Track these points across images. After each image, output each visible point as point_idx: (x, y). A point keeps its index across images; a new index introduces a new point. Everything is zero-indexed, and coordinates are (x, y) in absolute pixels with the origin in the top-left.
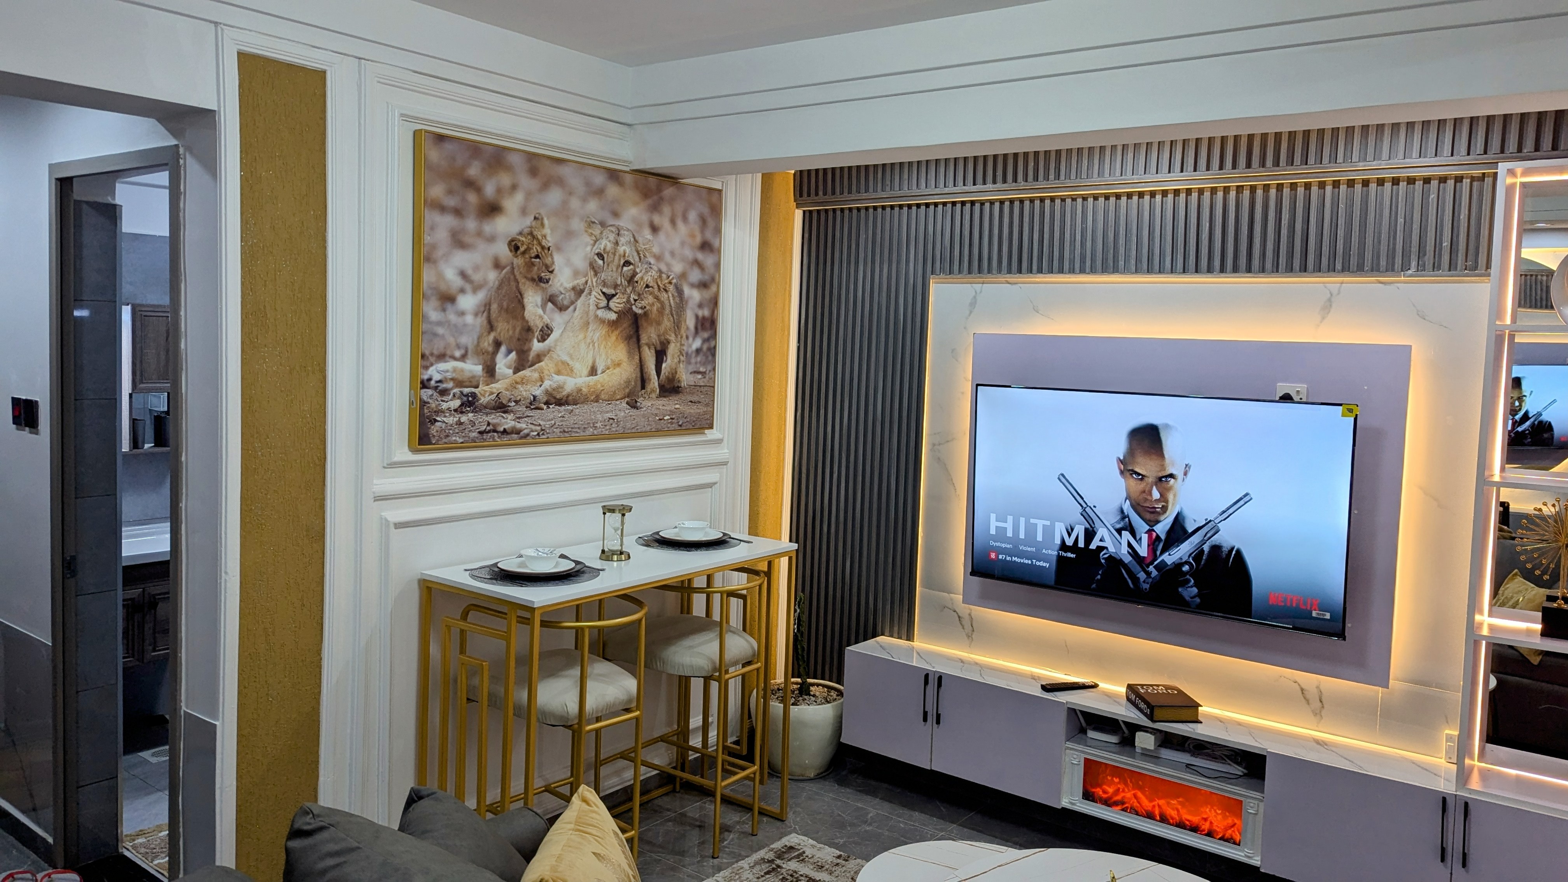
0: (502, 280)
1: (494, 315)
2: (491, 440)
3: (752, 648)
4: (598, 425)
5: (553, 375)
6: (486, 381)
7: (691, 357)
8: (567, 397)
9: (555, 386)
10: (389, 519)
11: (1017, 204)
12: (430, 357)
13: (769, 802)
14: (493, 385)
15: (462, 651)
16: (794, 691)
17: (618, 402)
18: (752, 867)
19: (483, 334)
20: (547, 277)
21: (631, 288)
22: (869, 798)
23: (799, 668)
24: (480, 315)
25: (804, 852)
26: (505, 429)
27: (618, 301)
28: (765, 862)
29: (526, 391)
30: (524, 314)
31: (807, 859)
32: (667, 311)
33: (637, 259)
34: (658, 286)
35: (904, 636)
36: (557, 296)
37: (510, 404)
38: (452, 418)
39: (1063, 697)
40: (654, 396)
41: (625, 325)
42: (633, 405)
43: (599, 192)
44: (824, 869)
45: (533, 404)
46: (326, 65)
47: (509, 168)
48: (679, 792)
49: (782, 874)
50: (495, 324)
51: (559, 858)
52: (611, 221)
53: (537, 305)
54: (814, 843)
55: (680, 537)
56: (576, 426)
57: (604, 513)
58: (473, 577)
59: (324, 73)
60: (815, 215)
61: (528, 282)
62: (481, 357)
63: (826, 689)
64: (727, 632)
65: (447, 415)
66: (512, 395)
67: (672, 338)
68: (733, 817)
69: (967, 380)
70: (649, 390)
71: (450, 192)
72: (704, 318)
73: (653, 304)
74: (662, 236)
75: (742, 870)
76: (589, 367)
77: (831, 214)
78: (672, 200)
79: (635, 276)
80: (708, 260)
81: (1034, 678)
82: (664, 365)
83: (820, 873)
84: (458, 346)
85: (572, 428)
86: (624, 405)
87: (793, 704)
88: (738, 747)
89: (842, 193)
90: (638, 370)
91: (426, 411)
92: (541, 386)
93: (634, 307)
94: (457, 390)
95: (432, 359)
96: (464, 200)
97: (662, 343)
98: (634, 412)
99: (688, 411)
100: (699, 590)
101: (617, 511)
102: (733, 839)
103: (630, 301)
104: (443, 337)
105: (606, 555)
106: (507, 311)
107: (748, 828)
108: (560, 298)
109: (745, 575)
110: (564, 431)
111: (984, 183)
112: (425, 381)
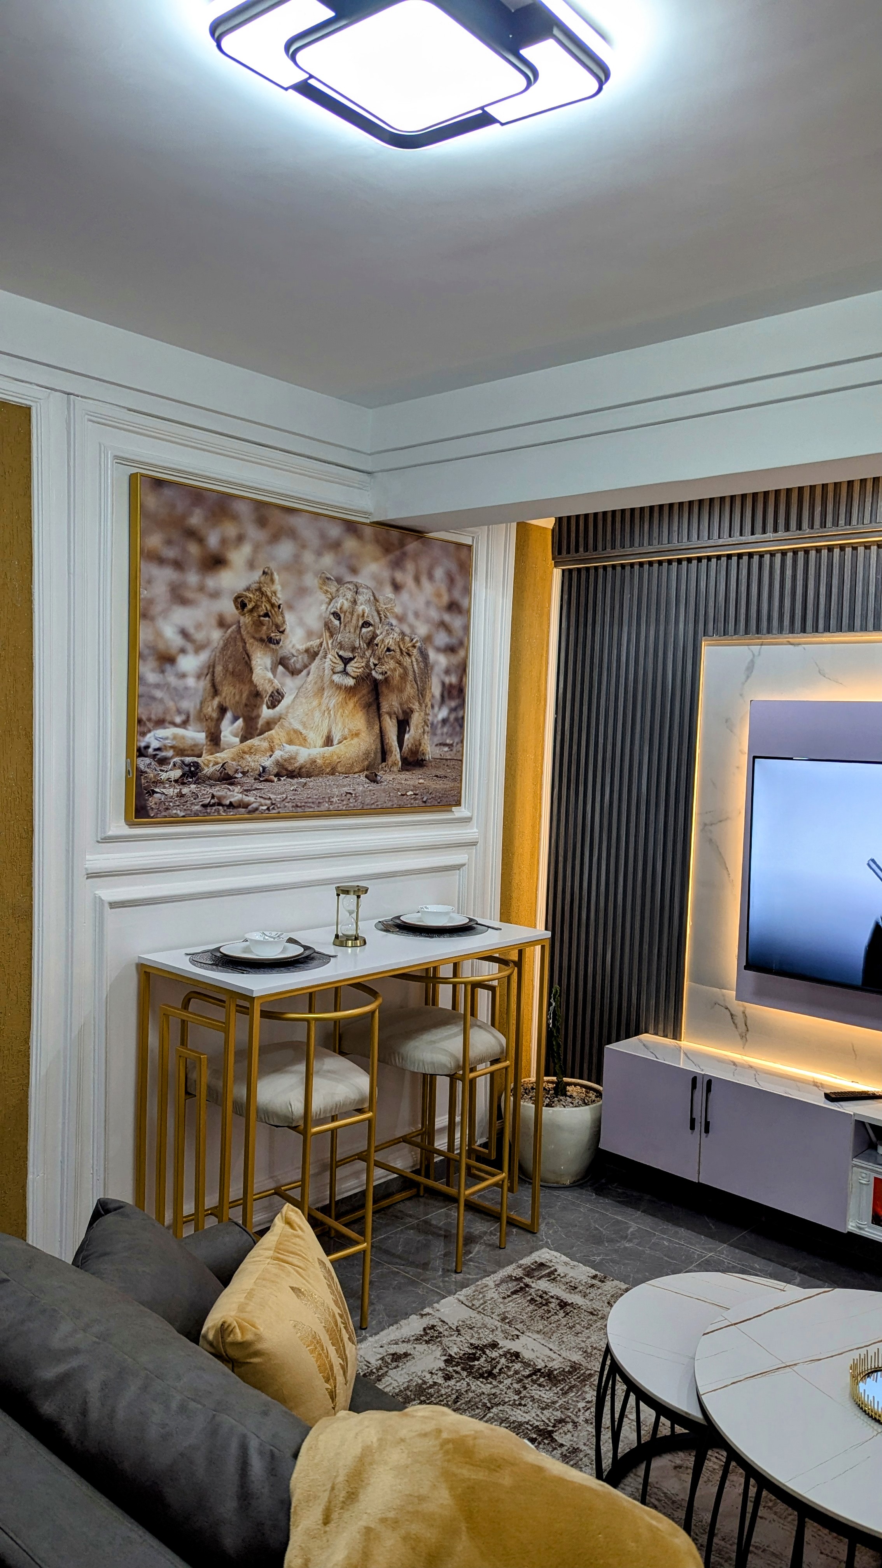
0: (227, 640)
1: (218, 679)
2: (216, 814)
3: (501, 1045)
4: (335, 800)
5: (284, 745)
6: (210, 750)
7: (436, 728)
8: (300, 769)
9: (287, 756)
10: (103, 898)
11: (801, 554)
12: (147, 723)
13: (521, 1211)
14: (218, 755)
15: (183, 1042)
16: (549, 1091)
17: (356, 776)
18: (497, 1285)
19: (206, 699)
20: (278, 638)
21: (370, 651)
22: (629, 1210)
23: (555, 1067)
24: (203, 678)
25: (556, 1270)
26: (231, 802)
27: (356, 665)
28: (511, 1280)
29: (254, 762)
30: (251, 677)
31: (559, 1278)
32: (411, 677)
33: (377, 619)
34: (401, 650)
35: (670, 1034)
36: (289, 659)
37: (237, 776)
38: (172, 790)
39: (849, 1108)
40: (395, 769)
41: (364, 692)
42: (373, 779)
43: (335, 546)
44: (577, 1290)
45: (262, 775)
46: (32, 401)
47: (234, 517)
48: (423, 1196)
49: (531, 1295)
50: (219, 687)
51: (250, 1295)
52: (348, 578)
53: (266, 668)
54: (567, 1259)
55: (422, 921)
56: (310, 800)
57: (338, 895)
58: (193, 962)
59: (29, 408)
60: (575, 575)
61: (256, 643)
62: (205, 724)
63: (584, 1089)
64: (472, 1026)
65: (167, 786)
66: (240, 766)
67: (416, 706)
68: (480, 1227)
69: (742, 752)
70: (390, 763)
71: (169, 542)
72: (451, 685)
73: (395, 670)
74: (405, 596)
75: (486, 1289)
76: (324, 737)
77: (592, 572)
78: (416, 557)
79: (375, 639)
80: (456, 622)
81: (816, 1084)
82: (407, 736)
83: (572, 1295)
84: (179, 712)
85: (306, 803)
86: (363, 778)
87: (547, 1106)
88: (487, 1151)
89: (604, 549)
90: (378, 741)
91: (143, 781)
92: (271, 756)
93: (373, 673)
94: (177, 759)
95: (150, 725)
96: (184, 551)
97: (404, 712)
98: (373, 786)
99: (434, 786)
100: (445, 981)
101: (352, 893)
102: (478, 1252)
103: (369, 665)
104: (161, 701)
105: (340, 941)
106: (233, 673)
107: (495, 1239)
108: (292, 661)
109: (496, 966)
110: (297, 806)
111: (764, 532)
112: (142, 749)
